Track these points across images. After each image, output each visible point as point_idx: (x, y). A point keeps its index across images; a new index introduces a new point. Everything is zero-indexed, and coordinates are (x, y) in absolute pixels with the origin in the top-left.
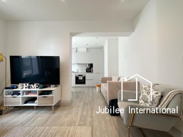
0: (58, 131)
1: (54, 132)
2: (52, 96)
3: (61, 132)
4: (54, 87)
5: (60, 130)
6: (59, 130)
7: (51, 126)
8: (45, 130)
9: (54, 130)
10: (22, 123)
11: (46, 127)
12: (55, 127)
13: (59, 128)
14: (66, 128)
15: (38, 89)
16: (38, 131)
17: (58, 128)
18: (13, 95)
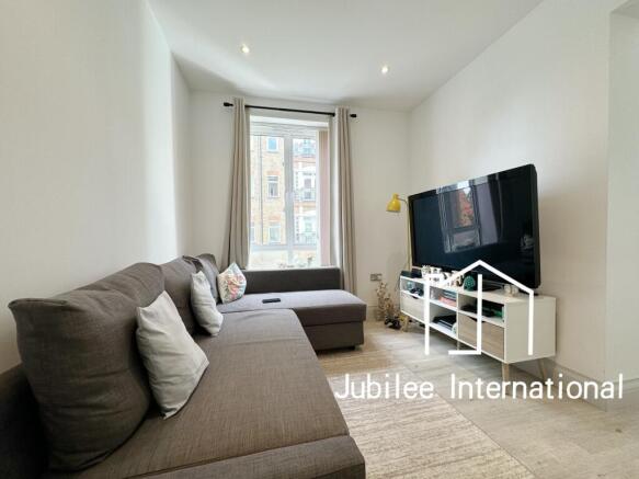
0: (483, 455)
1: (469, 445)
2: (502, 325)
3: (492, 464)
4: (514, 296)
5: (491, 458)
6: (489, 453)
7: (473, 424)
8: (450, 419)
9: (473, 441)
10: (417, 366)
11: (459, 413)
12: (483, 437)
13: (494, 450)
14: (519, 470)
15: (461, 290)
16: (435, 408)
17: (489, 444)
18: (413, 291)
